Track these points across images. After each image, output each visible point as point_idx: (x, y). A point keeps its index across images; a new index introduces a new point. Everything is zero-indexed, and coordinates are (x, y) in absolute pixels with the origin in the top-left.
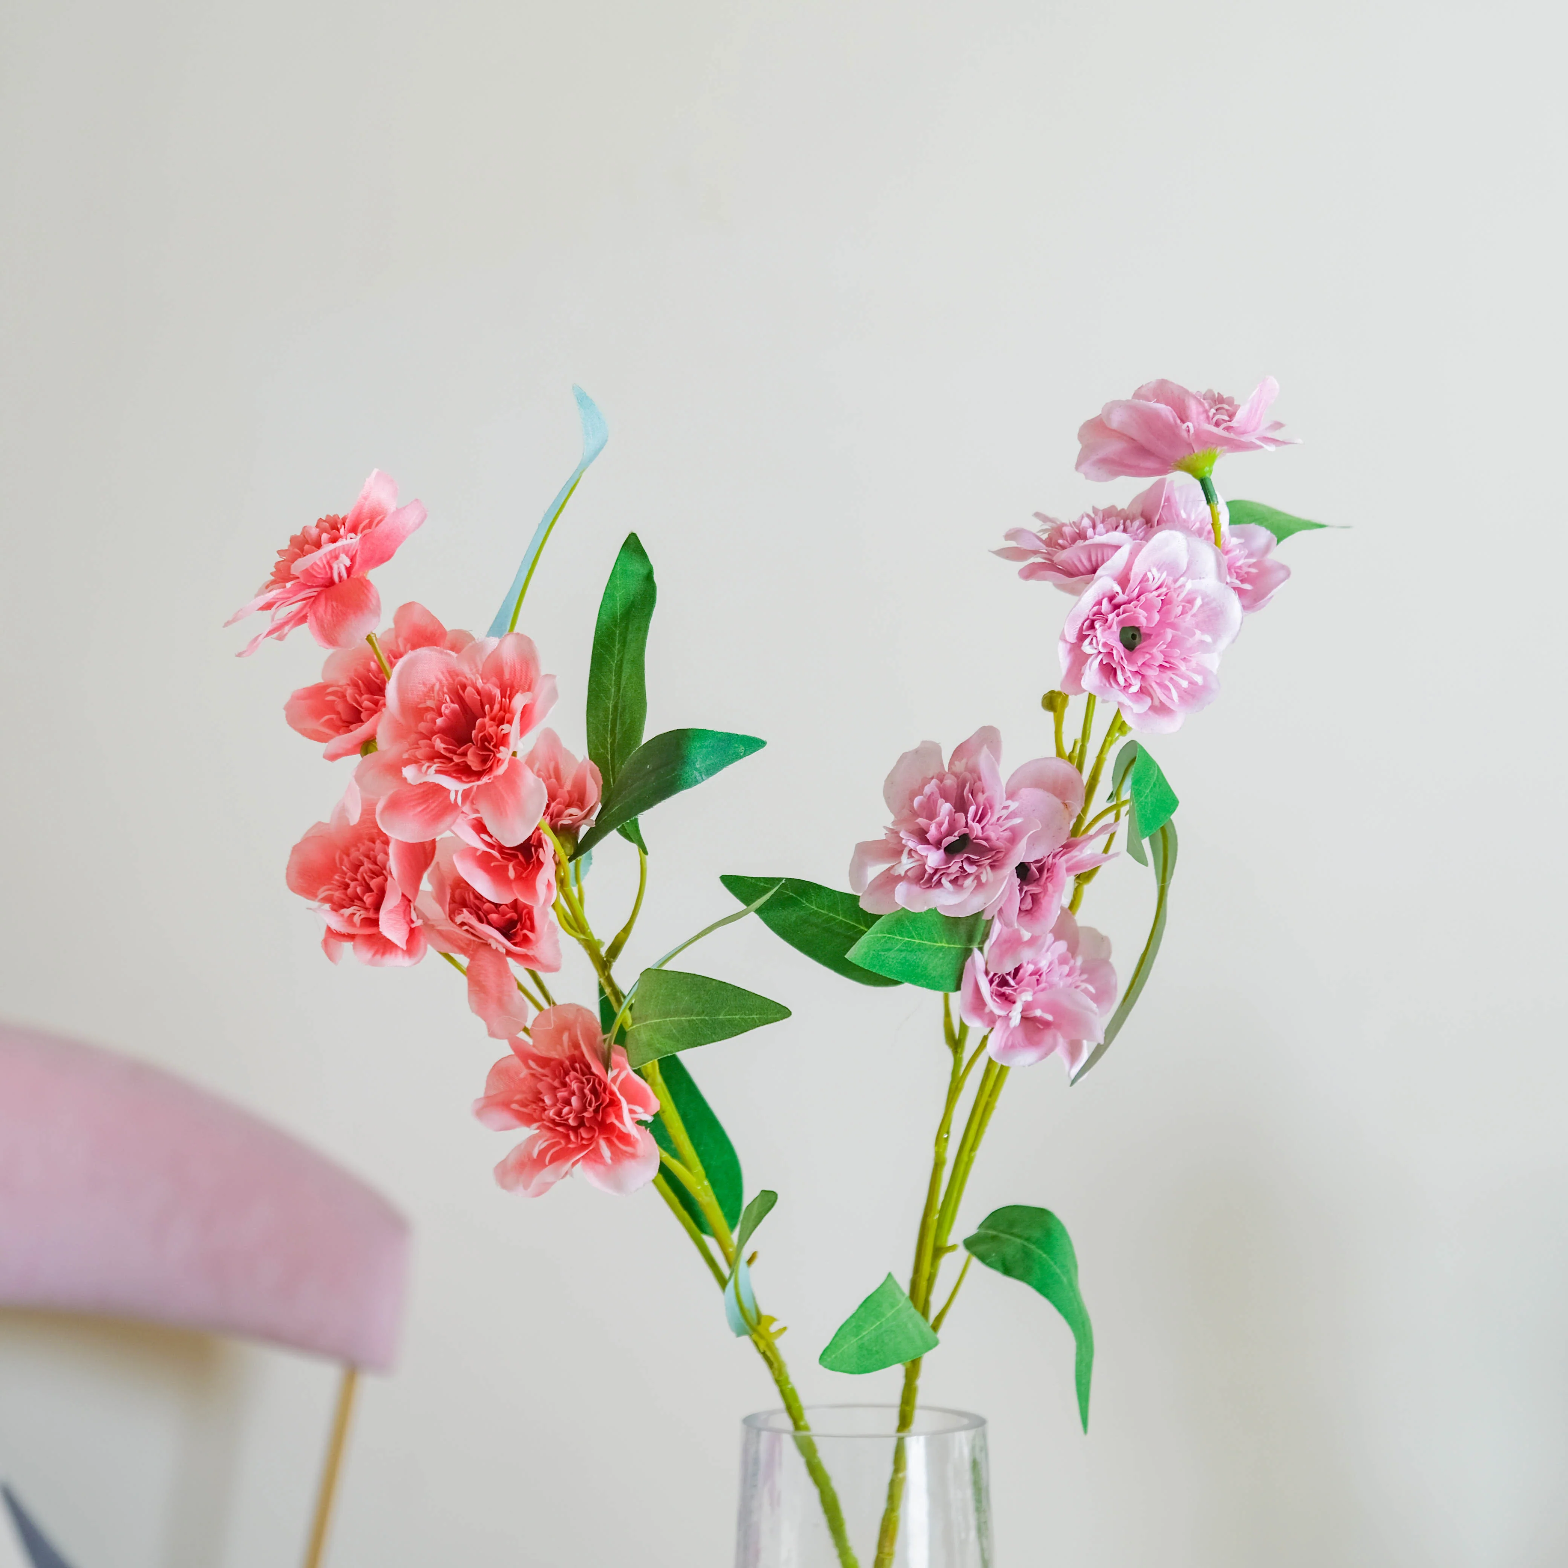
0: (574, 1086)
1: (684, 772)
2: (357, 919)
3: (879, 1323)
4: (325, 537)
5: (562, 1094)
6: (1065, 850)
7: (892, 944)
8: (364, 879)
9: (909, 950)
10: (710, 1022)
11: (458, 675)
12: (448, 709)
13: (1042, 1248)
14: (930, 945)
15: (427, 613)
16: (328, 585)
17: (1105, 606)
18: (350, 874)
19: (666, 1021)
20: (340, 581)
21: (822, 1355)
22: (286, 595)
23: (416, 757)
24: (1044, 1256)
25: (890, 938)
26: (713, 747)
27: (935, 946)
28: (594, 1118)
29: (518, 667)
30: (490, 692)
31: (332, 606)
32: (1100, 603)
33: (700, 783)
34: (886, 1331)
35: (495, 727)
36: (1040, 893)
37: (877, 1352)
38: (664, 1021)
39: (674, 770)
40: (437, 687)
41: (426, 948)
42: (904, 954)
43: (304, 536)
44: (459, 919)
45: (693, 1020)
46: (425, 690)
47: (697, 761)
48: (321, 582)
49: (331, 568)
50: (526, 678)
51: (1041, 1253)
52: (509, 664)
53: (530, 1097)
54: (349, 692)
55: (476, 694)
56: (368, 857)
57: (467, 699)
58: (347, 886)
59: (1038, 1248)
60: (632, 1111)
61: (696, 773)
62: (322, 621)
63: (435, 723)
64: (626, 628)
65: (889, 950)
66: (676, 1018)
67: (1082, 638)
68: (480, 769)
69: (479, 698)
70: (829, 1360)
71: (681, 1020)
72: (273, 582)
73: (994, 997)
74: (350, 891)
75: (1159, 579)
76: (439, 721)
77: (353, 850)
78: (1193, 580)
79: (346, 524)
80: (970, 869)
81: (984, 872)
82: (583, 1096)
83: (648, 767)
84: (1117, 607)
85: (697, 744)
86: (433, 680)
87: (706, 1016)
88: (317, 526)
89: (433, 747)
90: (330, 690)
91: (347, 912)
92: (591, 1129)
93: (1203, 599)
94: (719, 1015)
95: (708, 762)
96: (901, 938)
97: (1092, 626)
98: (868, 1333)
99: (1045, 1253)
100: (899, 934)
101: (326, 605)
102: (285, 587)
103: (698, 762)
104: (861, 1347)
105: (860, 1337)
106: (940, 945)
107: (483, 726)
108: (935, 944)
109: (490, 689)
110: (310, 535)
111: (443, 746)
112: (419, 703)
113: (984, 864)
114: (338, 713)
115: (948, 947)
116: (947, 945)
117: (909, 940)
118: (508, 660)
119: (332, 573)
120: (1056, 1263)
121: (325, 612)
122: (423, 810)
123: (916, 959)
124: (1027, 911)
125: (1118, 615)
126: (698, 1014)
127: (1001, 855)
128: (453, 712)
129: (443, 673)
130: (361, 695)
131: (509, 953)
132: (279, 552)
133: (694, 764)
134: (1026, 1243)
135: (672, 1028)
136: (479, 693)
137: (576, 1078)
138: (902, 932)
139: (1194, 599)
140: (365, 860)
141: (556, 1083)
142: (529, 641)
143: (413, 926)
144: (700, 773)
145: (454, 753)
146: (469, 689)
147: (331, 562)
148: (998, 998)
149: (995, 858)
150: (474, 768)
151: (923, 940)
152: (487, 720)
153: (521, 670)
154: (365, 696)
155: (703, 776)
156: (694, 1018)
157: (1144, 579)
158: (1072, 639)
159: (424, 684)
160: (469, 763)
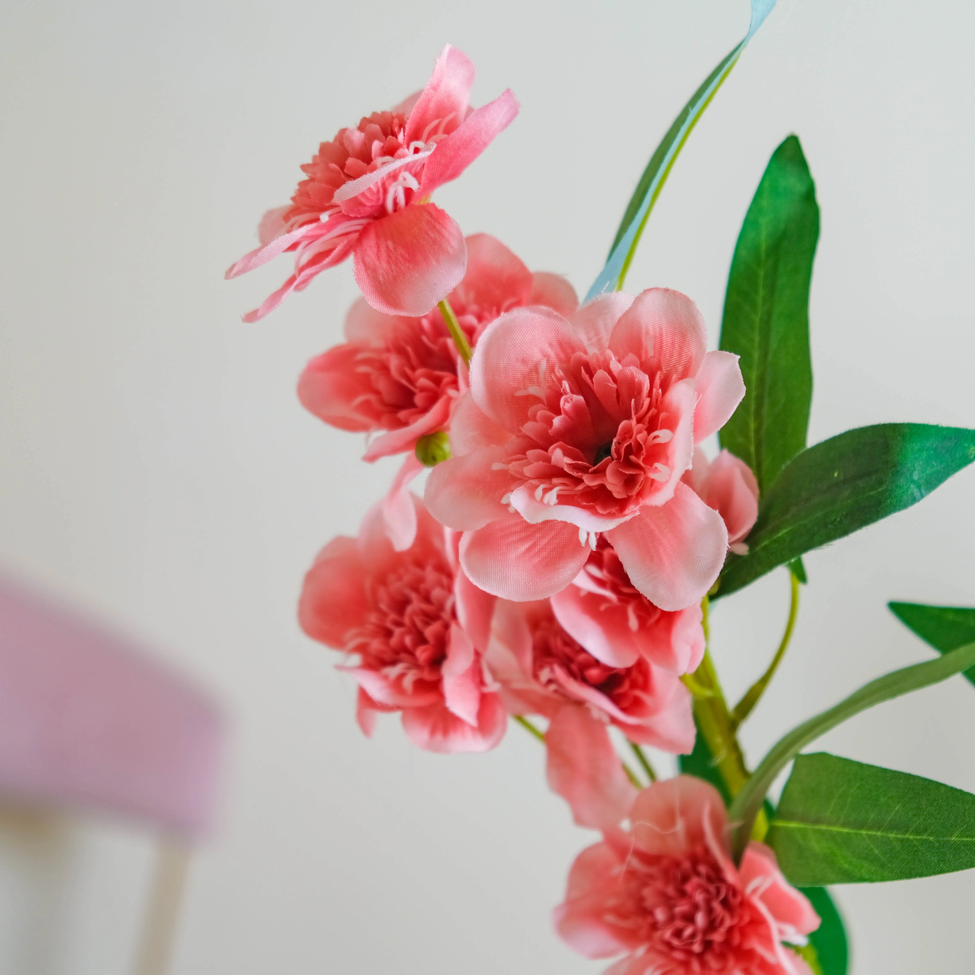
0: (699, 897)
1: (897, 486)
2: (408, 682)
4: (376, 145)
5: (681, 908)
8: (413, 624)
10: (937, 845)
11: (573, 350)
12: (568, 402)
15: (503, 250)
16: (376, 215)
18: (393, 616)
19: (861, 834)
20: (395, 210)
22: (318, 232)
23: (522, 474)
26: (935, 449)
28: (727, 942)
29: (667, 340)
30: (633, 378)
31: (388, 247)
33: (919, 500)
35: (645, 433)
38: (856, 834)
39: (881, 482)
40: (543, 366)
41: (505, 724)
43: (342, 144)
44: (545, 674)
45: (908, 839)
46: (525, 369)
47: (914, 470)
48: (368, 210)
49: (385, 191)
50: (680, 355)
52: (651, 332)
53: (630, 905)
54: (394, 362)
55: (611, 381)
56: (416, 590)
57: (595, 388)
58: (388, 634)
60: (781, 932)
61: (913, 489)
62: (374, 271)
63: (551, 424)
64: (775, 267)
66: (879, 834)
68: (624, 496)
69: (615, 386)
71: (889, 838)
72: (294, 211)
74: (394, 641)
76: (557, 421)
77: (392, 578)
79: (407, 127)
82: (710, 911)
83: (836, 475)
85: (916, 446)
86: (537, 356)
87: (930, 835)
88: (361, 128)
89: (548, 460)
90: (361, 356)
91: (393, 671)
92: (722, 956)
94: (951, 835)
95: (929, 471)
101: (378, 246)
102: (317, 220)
103: (916, 472)
107: (628, 432)
109: (632, 374)
110: (351, 142)
111: (567, 460)
112: (518, 389)
114: (377, 393)
118: (650, 328)
119: (385, 199)
121: (378, 258)
122: (529, 550)
126: (917, 832)
128: (577, 408)
129: (551, 345)
130: (413, 369)
131: (614, 721)
132: (304, 168)
133: (911, 475)
135: (872, 846)
136: (615, 380)
137: (699, 886)
140: (414, 596)
141: (671, 891)
142: (687, 302)
143: (486, 690)
144: (919, 487)
145: (584, 470)
146: (600, 374)
147: (387, 183)
150: (616, 496)
152: (634, 421)
153: (673, 344)
154: (420, 371)
155: (923, 491)
156: (911, 837)
159: (524, 361)
160: (609, 487)
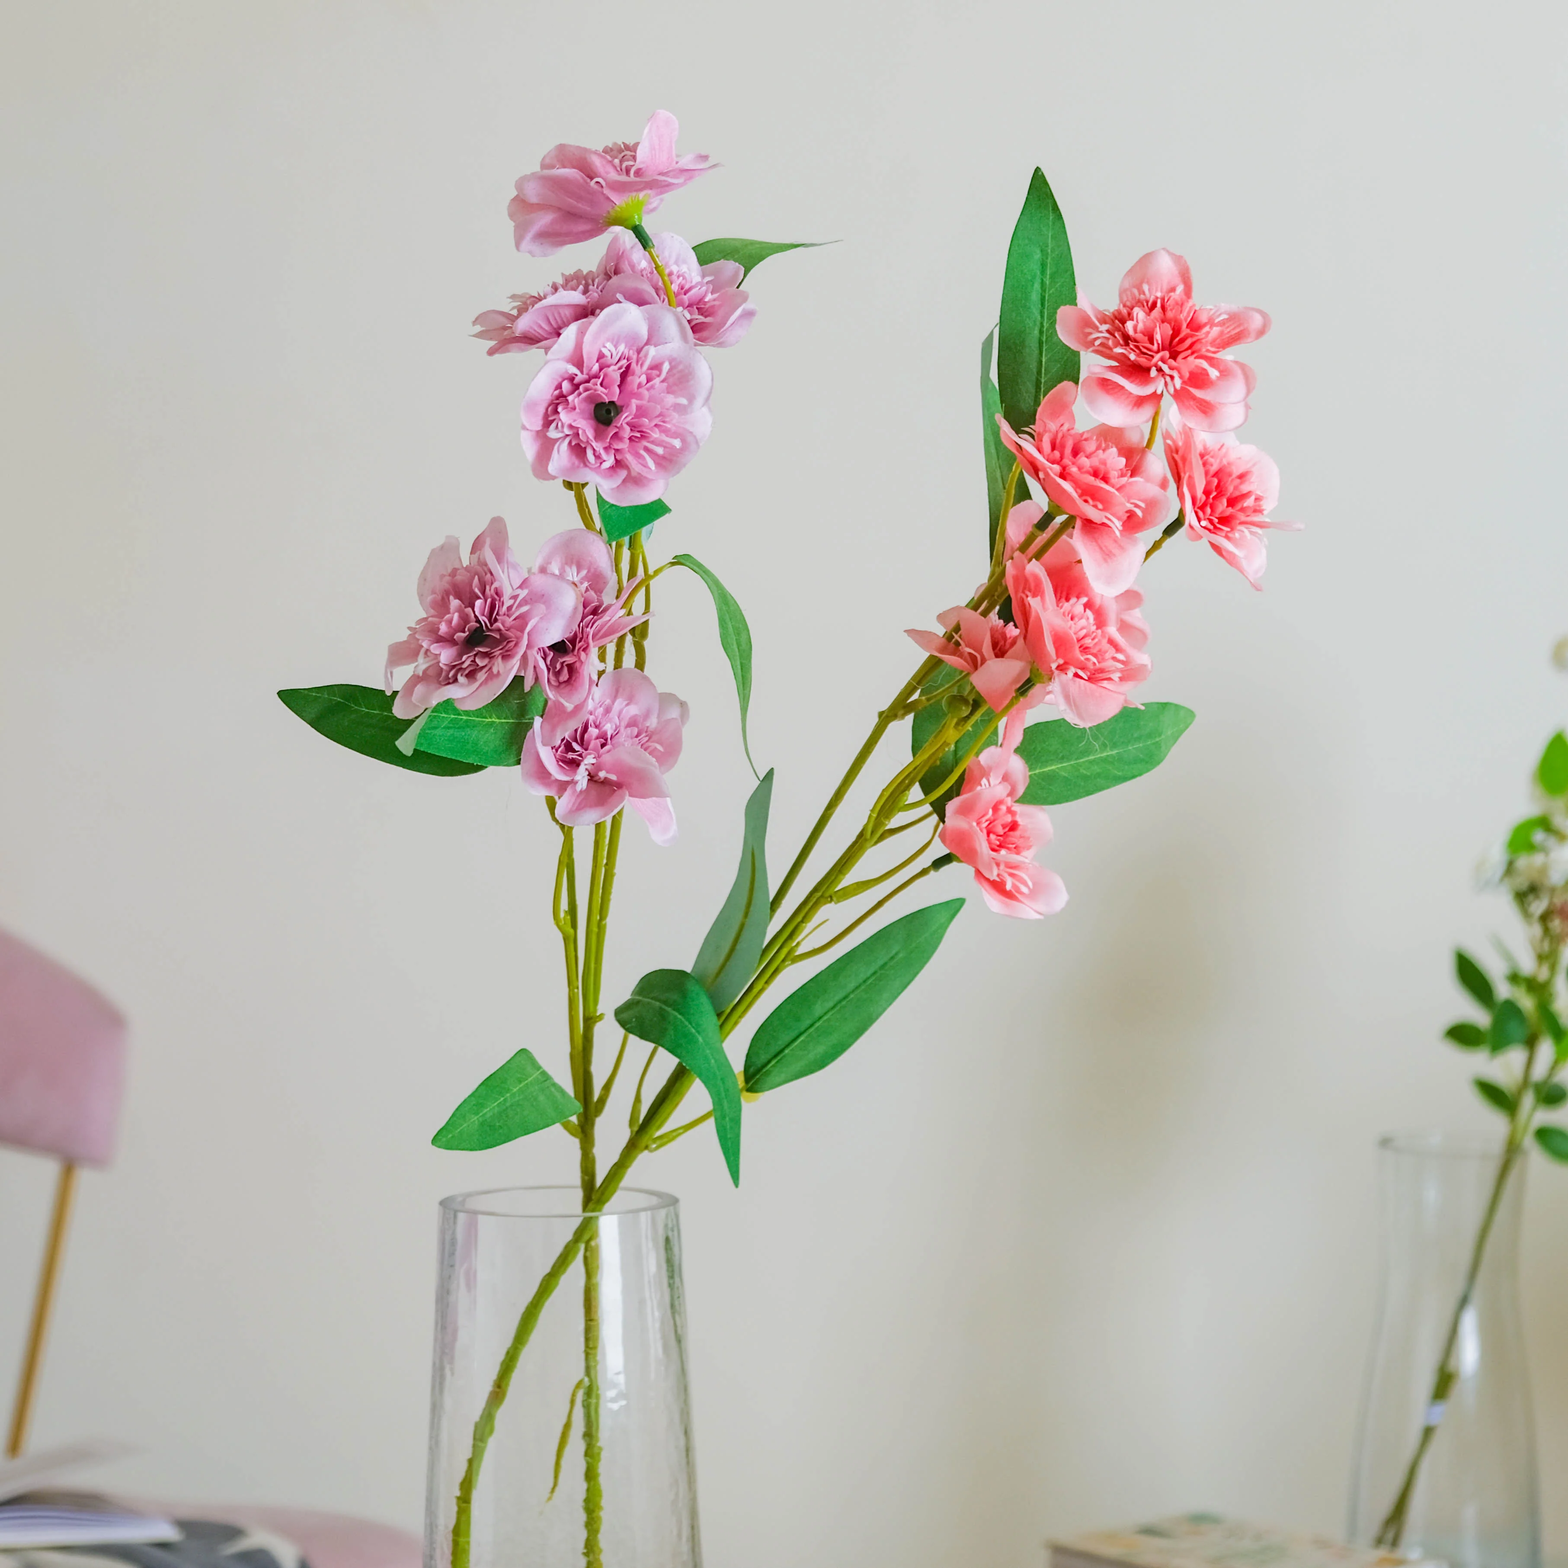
3: (502, 1099)
6: (595, 617)
7: (438, 721)
9: (457, 727)
13: (677, 1010)
14: (479, 721)
17: (566, 386)
21: (435, 1136)
24: (679, 1016)
25: (435, 716)
27: (484, 721)
32: (559, 386)
34: (512, 1105)
36: (576, 662)
37: (500, 1127)
42: (451, 731)
51: (676, 1014)
59: (674, 1010)
65: (435, 728)
67: (547, 423)
70: (444, 1139)
73: (560, 763)
75: (617, 354)
78: (655, 347)
80: (480, 662)
81: (496, 664)
84: (576, 387)
93: (670, 364)
96: (446, 716)
97: (556, 412)
98: (491, 1109)
99: (680, 1014)
100: (444, 711)
104: (482, 1124)
105: (481, 1114)
106: (490, 720)
108: (484, 720)
113: (495, 656)
115: (499, 722)
116: (497, 721)
117: (456, 717)
120: (690, 1023)
123: (465, 735)
124: (565, 682)
125: (580, 394)
127: (512, 644)
134: (664, 1007)
138: (448, 709)
139: (661, 364)
148: (567, 766)
149: (506, 648)
151: (470, 717)
157: (601, 356)
158: (538, 425)
